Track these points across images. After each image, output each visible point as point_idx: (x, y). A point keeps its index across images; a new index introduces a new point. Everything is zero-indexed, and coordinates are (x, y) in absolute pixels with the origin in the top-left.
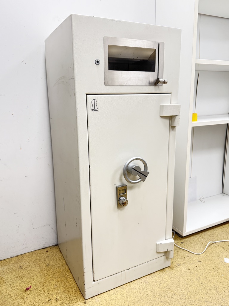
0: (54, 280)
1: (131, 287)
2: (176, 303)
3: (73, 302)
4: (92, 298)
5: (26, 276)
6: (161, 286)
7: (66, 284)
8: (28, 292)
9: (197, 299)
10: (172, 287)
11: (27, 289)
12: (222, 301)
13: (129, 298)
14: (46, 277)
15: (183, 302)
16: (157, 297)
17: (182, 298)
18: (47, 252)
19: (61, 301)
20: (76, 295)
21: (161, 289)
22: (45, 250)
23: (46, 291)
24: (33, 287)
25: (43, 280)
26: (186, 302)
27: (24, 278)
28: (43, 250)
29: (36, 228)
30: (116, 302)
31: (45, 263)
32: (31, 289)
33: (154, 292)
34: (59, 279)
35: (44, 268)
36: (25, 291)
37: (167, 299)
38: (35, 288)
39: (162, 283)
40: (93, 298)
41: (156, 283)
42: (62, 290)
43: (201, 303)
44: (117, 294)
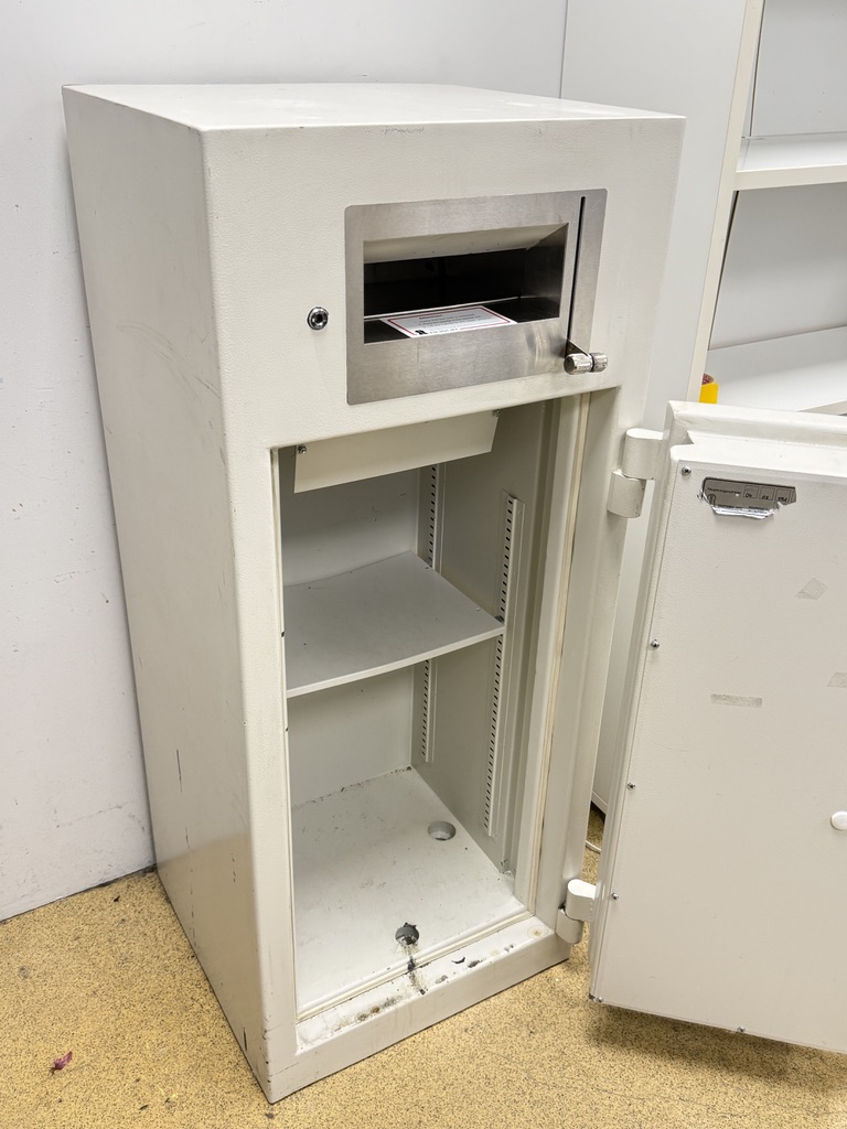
0: (154, 1023)
1: (431, 1046)
2: (584, 1107)
3: (228, 1114)
4: (294, 1097)
5: (47, 1011)
6: (534, 1043)
7: (199, 1040)
8: (63, 1077)
9: (654, 1091)
10: (572, 1046)
11: (58, 1067)
12: (735, 1099)
13: (422, 1093)
14: (124, 1011)
15: (607, 1102)
16: (517, 1085)
17: (605, 1088)
18: (116, 900)
19: (186, 1111)
20: (237, 1087)
21: (533, 1054)
22: (109, 894)
23: (127, 1071)
24: (80, 1056)
25: (112, 1027)
26: (616, 1104)
27: (40, 1018)
28: (99, 891)
29: (71, 824)
31: (114, 953)
32: (72, 1065)
33: (508, 1066)
34: (171, 1020)
35: (113, 974)
36: (53, 1070)
37: (553, 1094)
38: (86, 1059)
39: (537, 1031)
40: (298, 1095)
41: (517, 1032)
42: (184, 1066)
43: (666, 1105)
44: (380, 1076)
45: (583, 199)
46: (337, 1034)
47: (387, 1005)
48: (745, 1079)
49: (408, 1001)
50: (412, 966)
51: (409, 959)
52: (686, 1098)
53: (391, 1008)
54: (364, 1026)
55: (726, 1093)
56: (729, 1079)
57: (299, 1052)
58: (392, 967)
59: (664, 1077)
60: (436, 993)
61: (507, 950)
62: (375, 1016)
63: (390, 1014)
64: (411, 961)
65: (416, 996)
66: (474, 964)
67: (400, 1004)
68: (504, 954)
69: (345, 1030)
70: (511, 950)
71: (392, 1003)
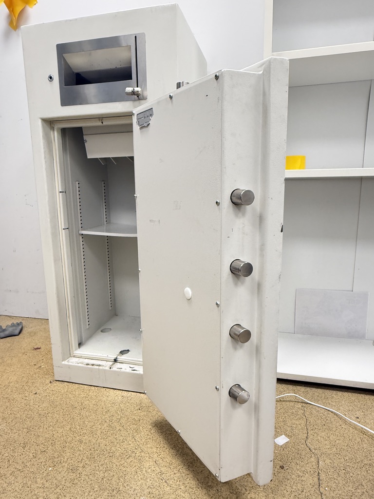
1: (107, 394)
4: (62, 382)
6: (135, 412)
8: (35, 352)
10: (145, 421)
15: (130, 443)
16: (113, 418)
19: (40, 370)
21: (130, 414)
23: (44, 357)
26: (132, 445)
32: (38, 350)
36: (34, 349)
37: (119, 428)
38: (42, 350)
39: (141, 410)
43: (147, 459)
45: (136, 37)
46: (76, 364)
47: (97, 365)
49: (104, 368)
50: (115, 361)
51: (116, 357)
52: (158, 463)
53: (97, 367)
54: (86, 367)
55: (175, 474)
57: (63, 363)
58: (109, 356)
59: (161, 451)
60: (115, 372)
62: (92, 367)
63: (95, 368)
65: (107, 368)
66: (134, 370)
67: (101, 367)
69: (80, 365)
71: (99, 365)
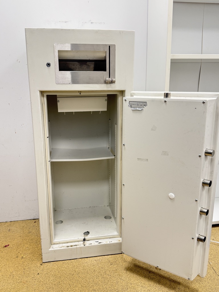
0: (29, 244)
2: (115, 281)
3: (33, 262)
4: (48, 263)
5: (9, 237)
6: (110, 267)
7: (36, 248)
8: (5, 248)
9: (136, 283)
10: (120, 269)
11: (6, 246)
13: (77, 269)
14: (24, 240)
15: (121, 282)
16: (101, 273)
17: (123, 279)
18: (35, 222)
19: (25, 260)
20: (38, 258)
22: (35, 221)
23: (18, 250)
24: (11, 246)
25: (20, 243)
26: (124, 283)
27: (7, 238)
28: (33, 220)
29: (28, 201)
30: (65, 270)
31: (28, 231)
32: (8, 247)
33: (101, 269)
34: (32, 244)
35: (26, 234)
36: (4, 247)
37: (109, 277)
38: (12, 246)
39: (113, 264)
40: (50, 263)
41: (108, 263)
42: (30, 252)
43: (137, 286)
44: (70, 264)
45: (109, 46)
47: (75, 246)
48: (163, 287)
49: (80, 246)
50: (84, 240)
51: (84, 238)
52: (144, 286)
53: (75, 247)
54: (67, 249)
55: (155, 288)
56: (158, 285)
57: (50, 250)
58: (79, 238)
59: (140, 281)
60: (88, 247)
61: (110, 242)
62: (71, 247)
63: (74, 248)
64: (85, 238)
65: (82, 246)
66: (100, 243)
67: (78, 246)
68: (109, 243)
69: (62, 248)
70: (111, 242)
71: (76, 245)
